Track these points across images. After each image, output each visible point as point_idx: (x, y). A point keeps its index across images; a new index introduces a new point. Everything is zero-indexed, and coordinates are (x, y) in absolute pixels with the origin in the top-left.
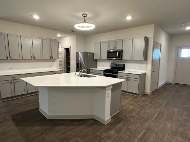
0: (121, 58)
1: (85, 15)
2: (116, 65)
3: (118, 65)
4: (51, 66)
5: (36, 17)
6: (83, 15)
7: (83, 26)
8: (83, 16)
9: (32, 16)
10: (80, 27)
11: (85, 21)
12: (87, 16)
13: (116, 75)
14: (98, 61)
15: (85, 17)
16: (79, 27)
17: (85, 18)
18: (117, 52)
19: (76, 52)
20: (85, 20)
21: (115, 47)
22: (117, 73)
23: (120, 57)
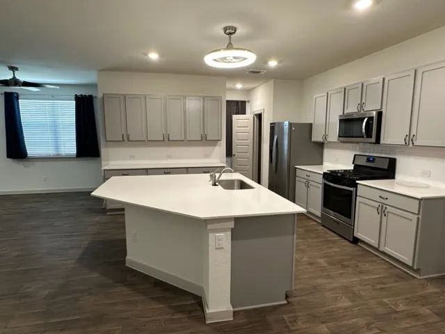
0: (373, 140)
1: (230, 31)
2: (369, 159)
3: (373, 161)
4: (207, 156)
5: (154, 56)
6: (225, 29)
7: (225, 58)
8: (225, 32)
9: (146, 54)
10: (216, 62)
11: (230, 46)
12: (235, 31)
13: (351, 192)
14: (325, 145)
15: (230, 34)
16: (215, 60)
17: (230, 38)
18: (364, 118)
19: (271, 124)
20: (230, 43)
21: (361, 105)
22: (356, 185)
23: (371, 137)
